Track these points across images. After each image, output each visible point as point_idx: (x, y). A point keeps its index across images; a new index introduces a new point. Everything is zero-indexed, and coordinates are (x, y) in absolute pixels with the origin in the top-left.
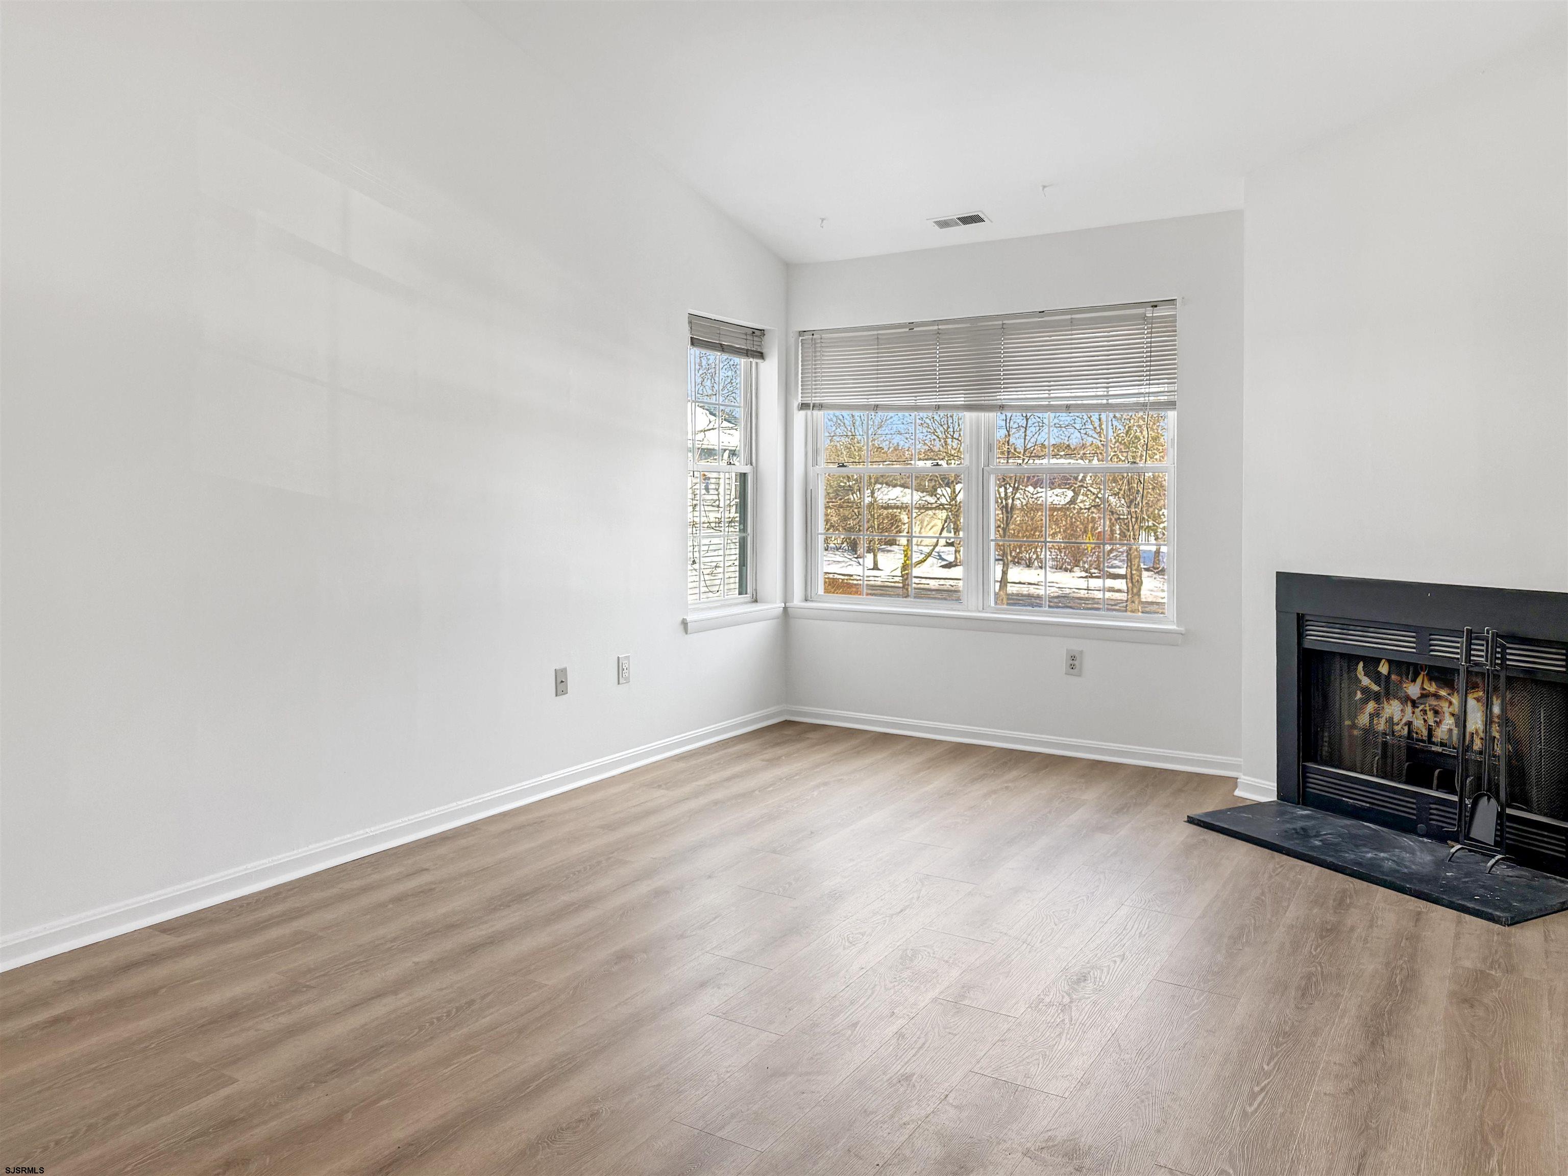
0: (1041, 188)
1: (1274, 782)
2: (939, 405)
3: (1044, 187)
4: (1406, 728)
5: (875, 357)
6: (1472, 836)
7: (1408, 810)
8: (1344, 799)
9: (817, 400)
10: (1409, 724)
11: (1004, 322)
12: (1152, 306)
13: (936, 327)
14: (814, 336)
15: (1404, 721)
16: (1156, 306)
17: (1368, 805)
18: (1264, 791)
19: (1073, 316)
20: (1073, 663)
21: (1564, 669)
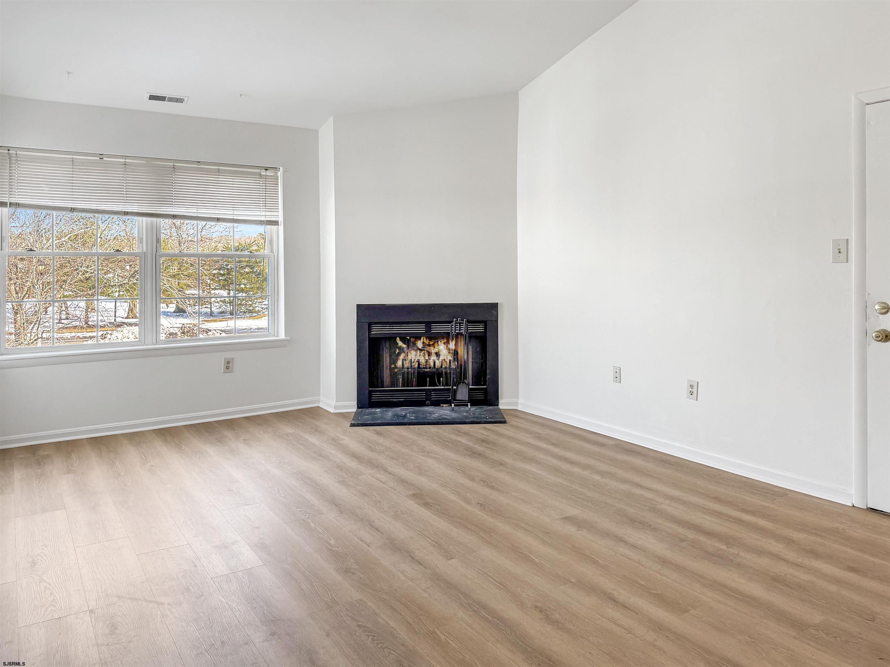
0: (239, 95)
1: (355, 401)
2: (127, 212)
3: (241, 95)
4: (417, 363)
5: (71, 174)
6: (457, 399)
7: (422, 396)
8: (391, 400)
9: (13, 200)
10: (418, 361)
11: (174, 164)
12: (265, 170)
13: (124, 160)
14: (10, 152)
15: (416, 361)
16: (267, 170)
17: (403, 400)
18: (351, 407)
19: (220, 168)
20: (228, 366)
21: (484, 331)
